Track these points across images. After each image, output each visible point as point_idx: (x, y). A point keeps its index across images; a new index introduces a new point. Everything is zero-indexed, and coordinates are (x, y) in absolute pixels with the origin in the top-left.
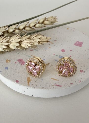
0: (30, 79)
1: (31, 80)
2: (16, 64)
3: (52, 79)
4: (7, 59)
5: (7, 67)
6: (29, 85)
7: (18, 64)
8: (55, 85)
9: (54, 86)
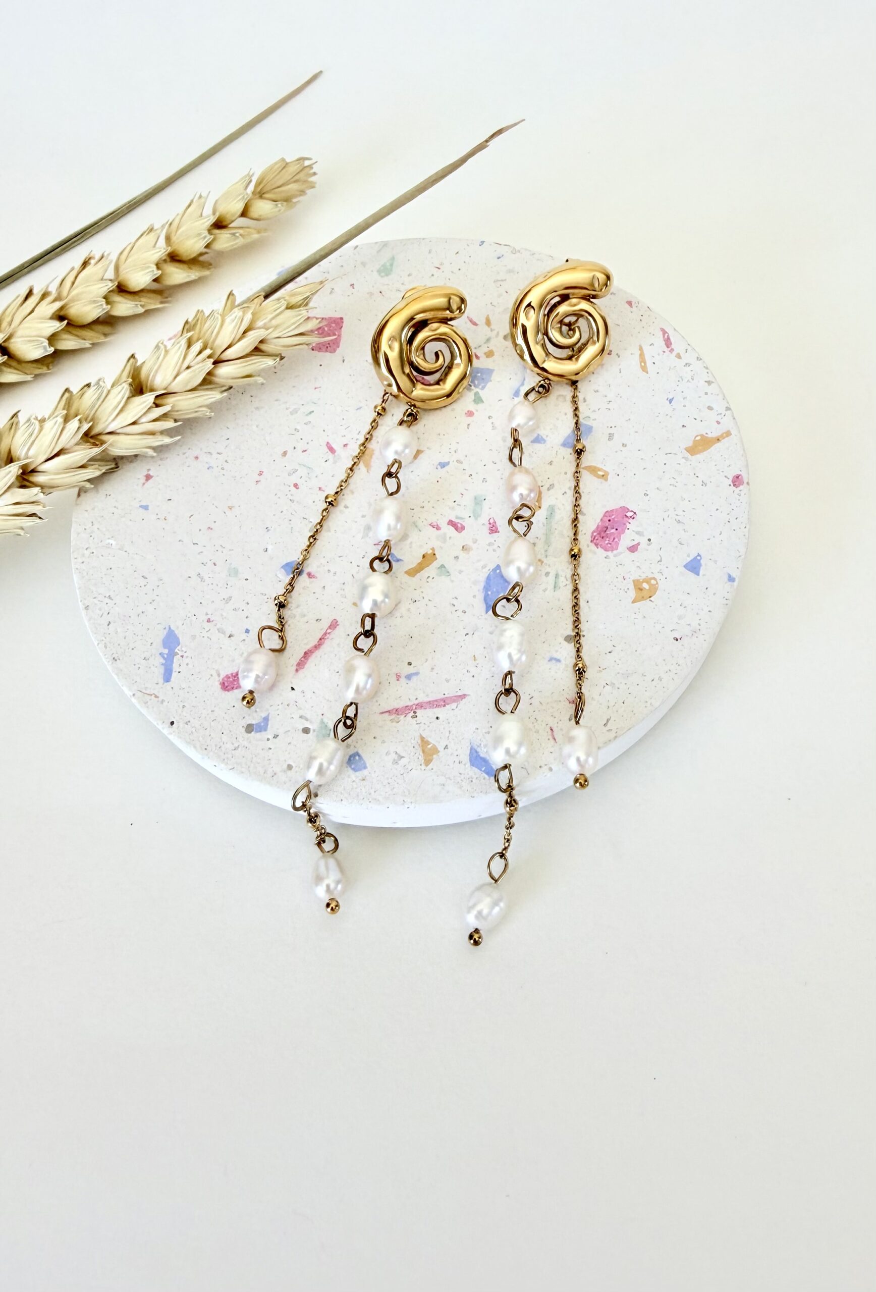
0: (695, 441)
1: (698, 438)
2: (643, 541)
3: (644, 369)
4: (633, 602)
5: (686, 566)
6: (728, 434)
7: (638, 533)
8: (672, 351)
9: (674, 353)
